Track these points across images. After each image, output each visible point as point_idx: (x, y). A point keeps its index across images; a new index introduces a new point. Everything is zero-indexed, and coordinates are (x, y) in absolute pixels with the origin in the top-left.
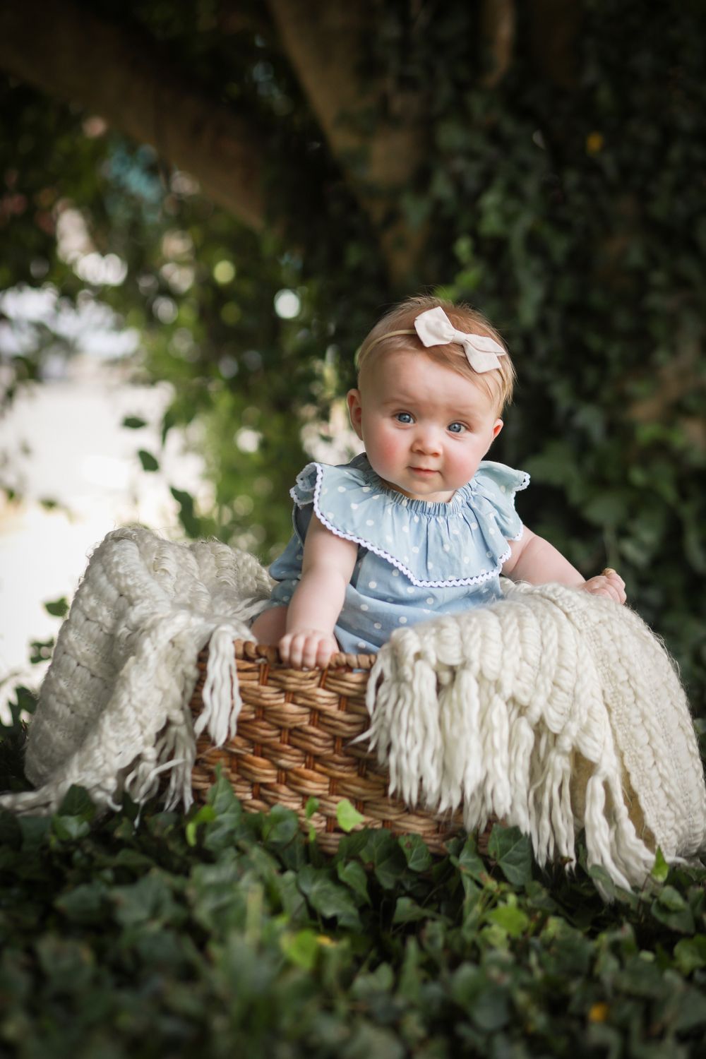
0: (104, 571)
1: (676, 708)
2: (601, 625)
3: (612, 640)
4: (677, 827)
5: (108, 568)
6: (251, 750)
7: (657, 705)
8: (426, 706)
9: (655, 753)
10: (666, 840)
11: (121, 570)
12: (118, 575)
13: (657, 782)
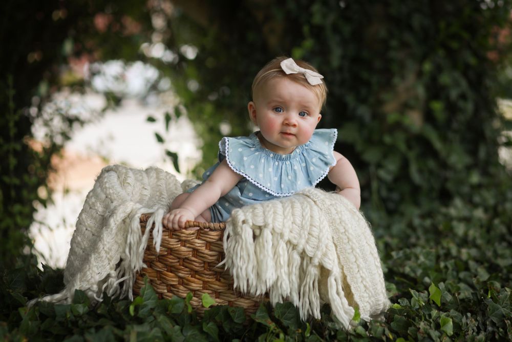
0: (100, 186)
1: (369, 245)
2: (331, 206)
3: (337, 213)
4: (370, 301)
5: (102, 184)
6: (166, 269)
7: (359, 244)
8: (249, 246)
9: (358, 266)
10: (364, 308)
11: (107, 185)
12: (106, 188)
13: (360, 280)
